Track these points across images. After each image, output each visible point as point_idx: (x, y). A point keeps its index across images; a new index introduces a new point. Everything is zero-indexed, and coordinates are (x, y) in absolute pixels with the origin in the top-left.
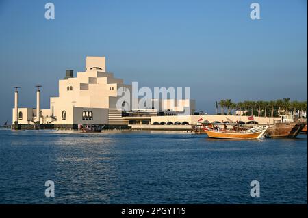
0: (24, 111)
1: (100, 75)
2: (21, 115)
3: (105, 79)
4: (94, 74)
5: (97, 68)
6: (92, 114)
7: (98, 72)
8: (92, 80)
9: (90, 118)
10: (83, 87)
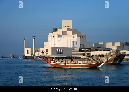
0: (29, 49)
1: (68, 30)
2: (28, 51)
3: (71, 32)
4: (65, 29)
5: (68, 26)
6: (62, 50)
7: (68, 29)
8: (64, 33)
9: (61, 53)
10: (59, 36)
